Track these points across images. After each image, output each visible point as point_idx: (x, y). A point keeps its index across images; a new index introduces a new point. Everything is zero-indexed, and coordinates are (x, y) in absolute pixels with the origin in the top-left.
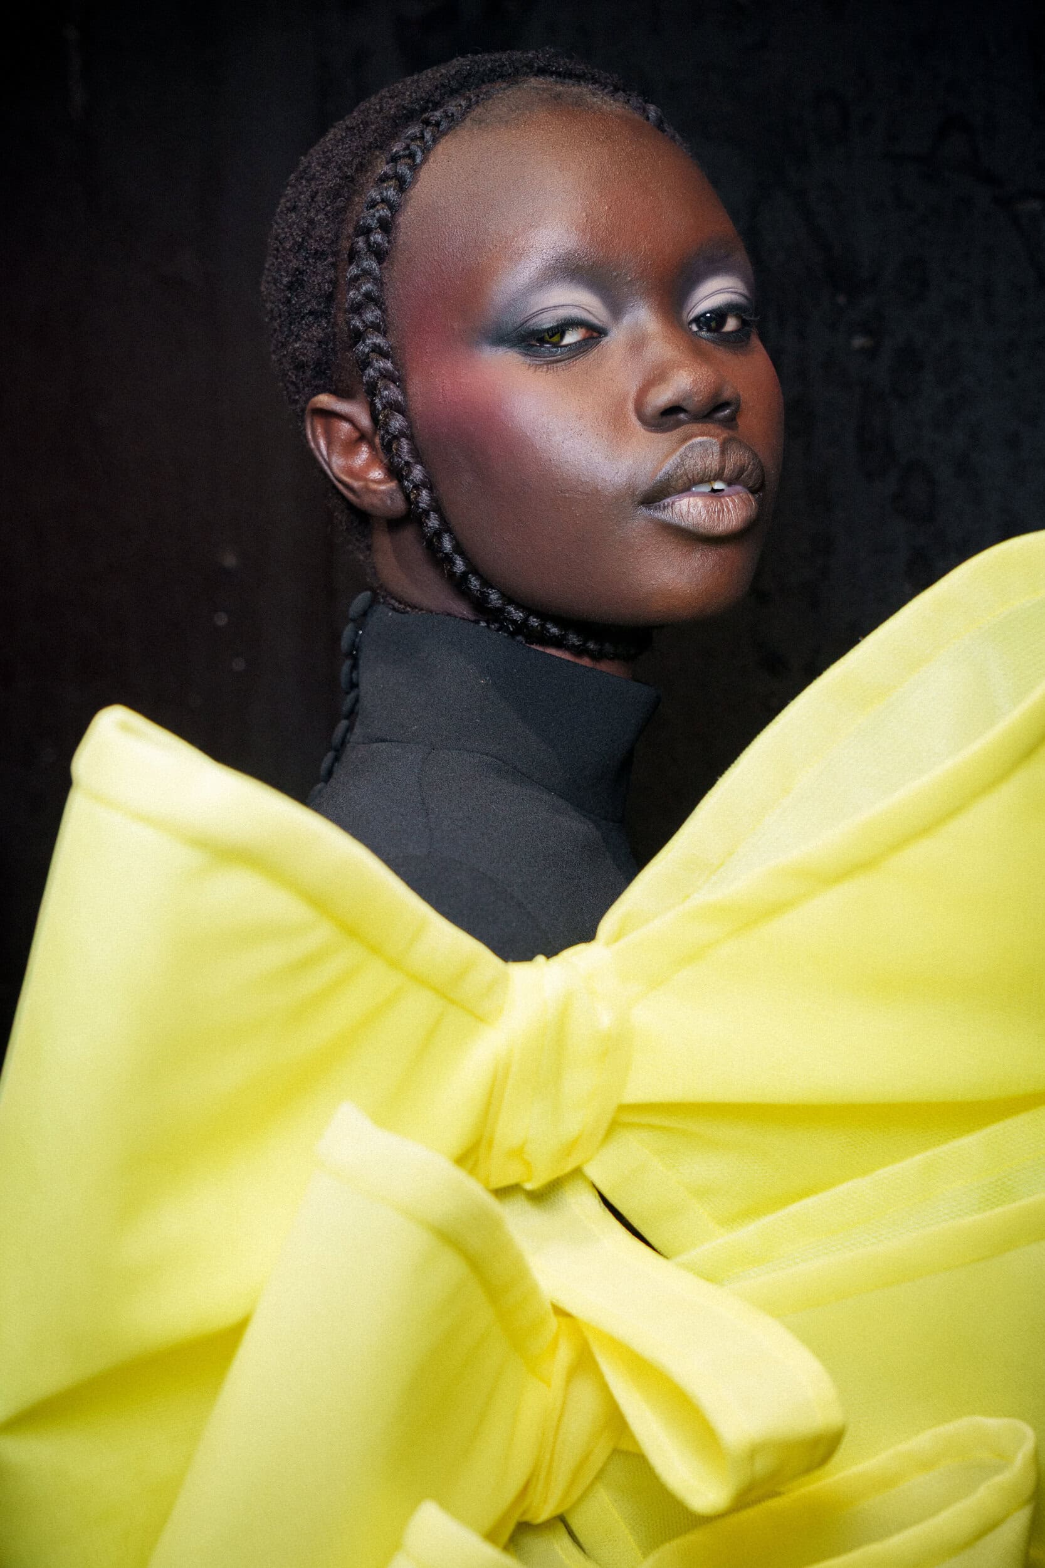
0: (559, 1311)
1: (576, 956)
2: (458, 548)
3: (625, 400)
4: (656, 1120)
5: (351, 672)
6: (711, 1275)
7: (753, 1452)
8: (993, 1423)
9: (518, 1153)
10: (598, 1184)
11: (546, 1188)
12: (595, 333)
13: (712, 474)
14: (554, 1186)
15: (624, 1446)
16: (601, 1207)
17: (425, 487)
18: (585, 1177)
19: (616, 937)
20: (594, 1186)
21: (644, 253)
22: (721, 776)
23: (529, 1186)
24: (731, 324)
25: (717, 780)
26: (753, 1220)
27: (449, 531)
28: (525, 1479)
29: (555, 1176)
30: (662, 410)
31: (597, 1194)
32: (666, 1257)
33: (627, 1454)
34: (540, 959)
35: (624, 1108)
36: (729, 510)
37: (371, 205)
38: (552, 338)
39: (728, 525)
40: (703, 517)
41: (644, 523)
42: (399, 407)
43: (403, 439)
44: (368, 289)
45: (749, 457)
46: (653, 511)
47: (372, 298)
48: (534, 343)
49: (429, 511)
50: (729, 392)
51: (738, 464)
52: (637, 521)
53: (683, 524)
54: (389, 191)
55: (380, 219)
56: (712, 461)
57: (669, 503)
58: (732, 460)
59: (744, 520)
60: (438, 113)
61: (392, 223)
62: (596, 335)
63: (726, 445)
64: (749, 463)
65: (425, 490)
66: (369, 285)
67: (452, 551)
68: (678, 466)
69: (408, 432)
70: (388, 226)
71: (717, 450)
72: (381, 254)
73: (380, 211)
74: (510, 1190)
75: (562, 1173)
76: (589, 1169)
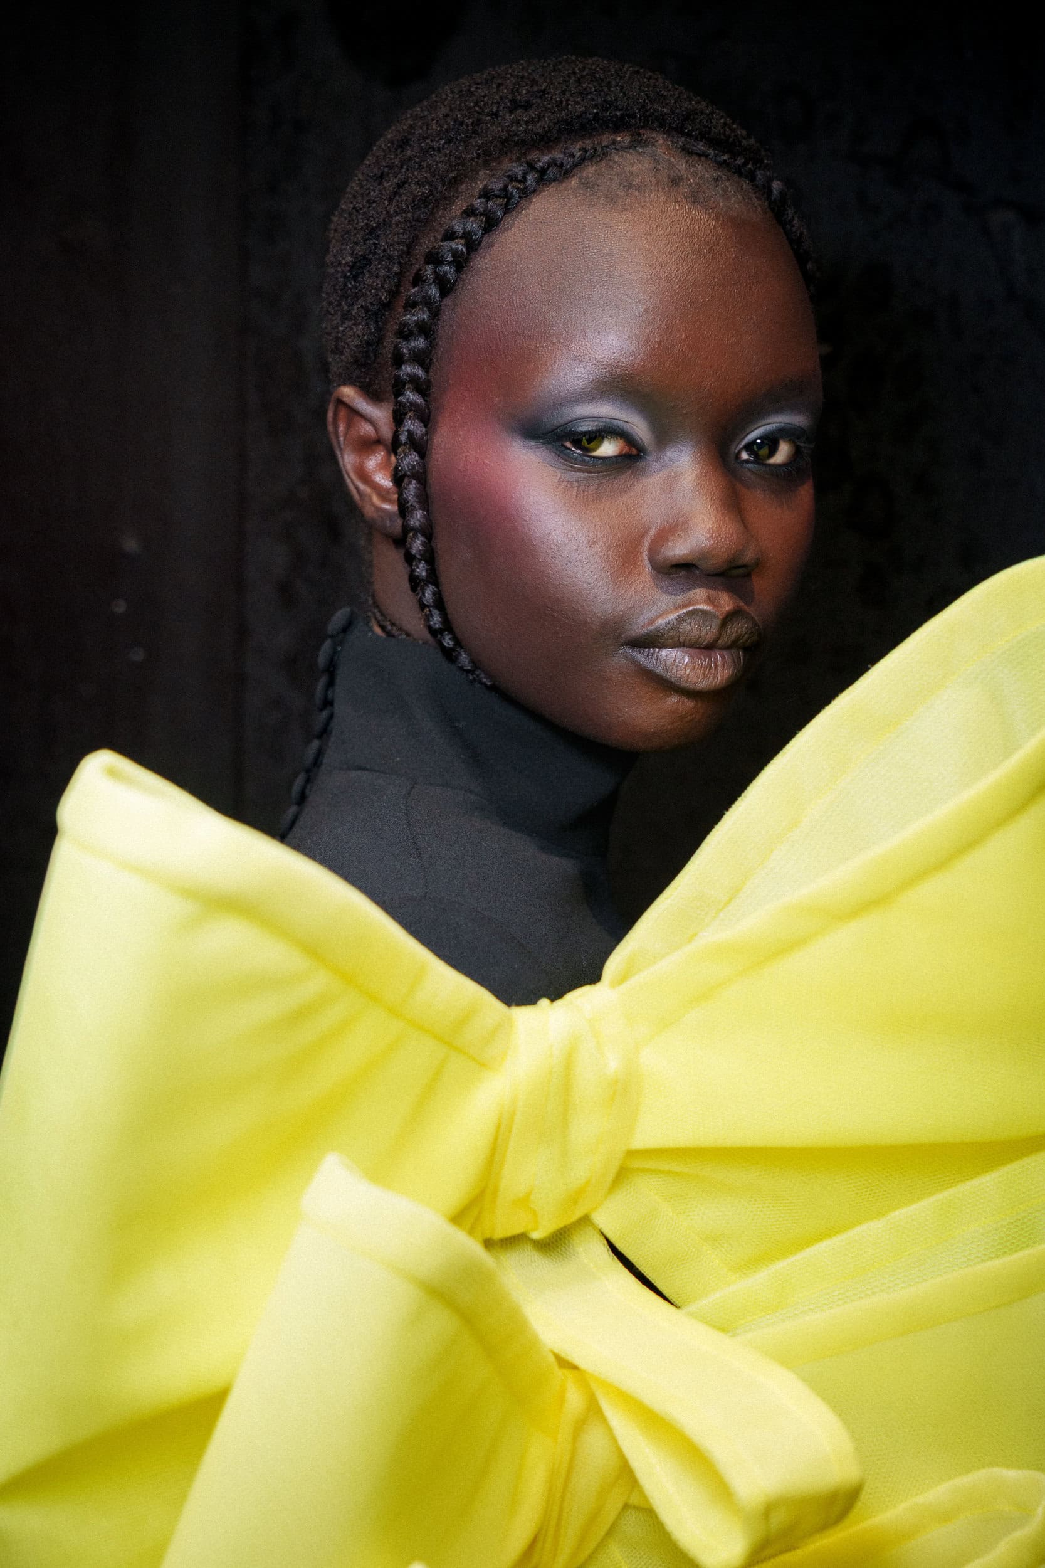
0: (564, 1363)
1: (581, 998)
2: (439, 604)
3: (643, 535)
4: (664, 1166)
5: (327, 690)
6: (725, 1326)
7: (769, 1509)
8: (1011, 1474)
9: (523, 1202)
10: (605, 1232)
11: (553, 1237)
12: (633, 454)
13: (704, 643)
14: (561, 1234)
15: (634, 1500)
16: (610, 1256)
17: (422, 534)
18: (592, 1224)
19: (623, 978)
20: (602, 1233)
22: (727, 810)
23: (536, 1235)
25: (724, 814)
26: (767, 1266)
28: (532, 1536)
29: (561, 1225)
30: (671, 564)
31: (605, 1242)
32: (676, 1306)
33: (637, 1508)
34: (544, 1002)
35: (631, 1154)
36: (716, 666)
37: (450, 236)
38: (588, 444)
39: (712, 682)
40: (688, 671)
41: (623, 661)
42: (420, 447)
43: (414, 482)
44: (424, 319)
45: (747, 628)
46: (637, 654)
47: (425, 330)
48: (568, 444)
49: (420, 560)
50: (749, 556)
51: (734, 635)
52: (619, 660)
53: (665, 675)
54: (473, 225)
55: (455, 254)
56: (709, 632)
57: (654, 652)
58: (729, 632)
59: (728, 679)
60: (546, 159)
61: (467, 260)
62: (634, 452)
63: (728, 619)
64: (746, 633)
65: (422, 538)
66: (425, 317)
67: (432, 604)
68: (672, 628)
69: (421, 476)
70: (461, 263)
71: (716, 623)
72: (446, 288)
73: (458, 245)
74: (516, 1240)
75: (571, 1221)
76: (598, 1217)
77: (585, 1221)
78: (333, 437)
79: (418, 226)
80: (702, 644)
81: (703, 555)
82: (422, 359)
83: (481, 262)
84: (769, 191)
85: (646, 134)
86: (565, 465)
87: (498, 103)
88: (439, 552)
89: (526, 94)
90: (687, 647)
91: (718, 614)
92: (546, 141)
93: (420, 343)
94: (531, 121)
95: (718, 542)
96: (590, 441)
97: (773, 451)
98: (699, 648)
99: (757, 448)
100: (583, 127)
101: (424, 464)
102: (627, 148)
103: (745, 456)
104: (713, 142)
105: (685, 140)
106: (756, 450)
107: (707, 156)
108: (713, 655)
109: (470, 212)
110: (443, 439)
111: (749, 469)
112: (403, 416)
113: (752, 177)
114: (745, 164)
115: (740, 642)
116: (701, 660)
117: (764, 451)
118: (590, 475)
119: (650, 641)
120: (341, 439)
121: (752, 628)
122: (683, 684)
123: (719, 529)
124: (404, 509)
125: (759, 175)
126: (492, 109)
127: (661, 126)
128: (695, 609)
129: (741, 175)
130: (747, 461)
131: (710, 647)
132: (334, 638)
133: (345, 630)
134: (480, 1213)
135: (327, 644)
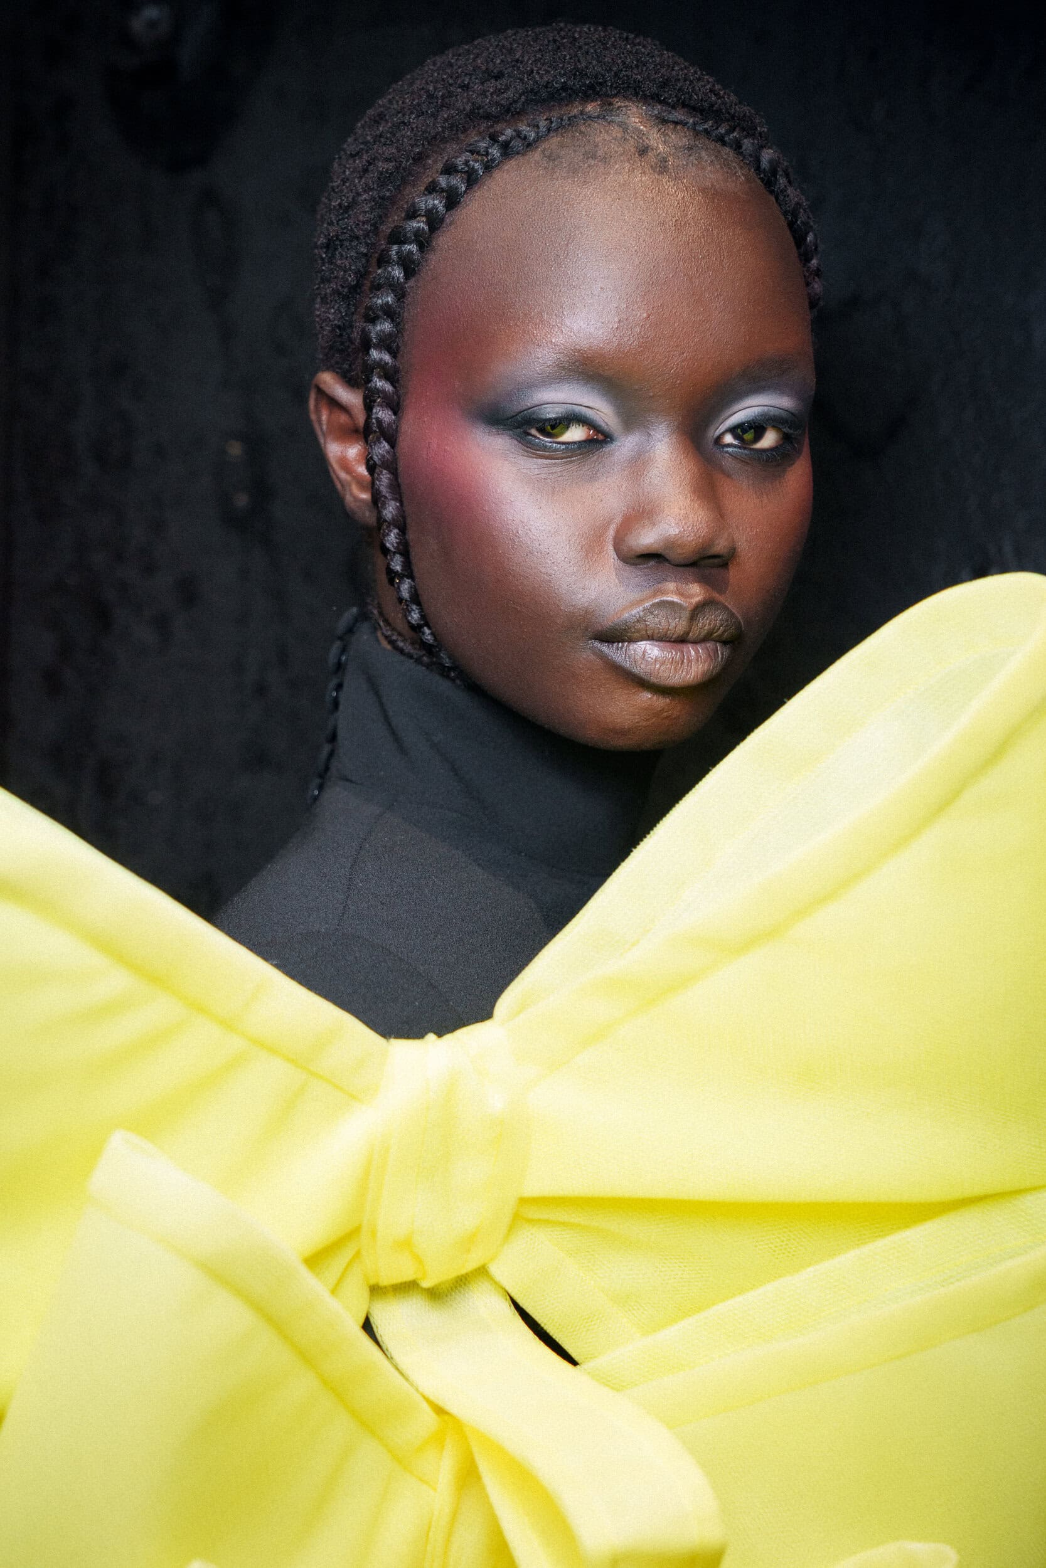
1: (472, 1034)
2: (416, 598)
3: (609, 524)
11: (445, 1287)
12: (600, 439)
13: (674, 637)
16: (511, 1311)
17: (396, 527)
18: (491, 1278)
19: (516, 1013)
21: (675, 371)
24: (769, 440)
27: (411, 576)
29: (460, 1273)
30: (639, 554)
31: (508, 1297)
36: (689, 661)
37: (412, 215)
38: (552, 430)
39: (685, 677)
40: (658, 666)
41: (592, 657)
42: (390, 436)
43: (385, 472)
44: (388, 302)
45: (722, 620)
46: (605, 648)
47: (389, 313)
48: (534, 432)
49: (394, 553)
50: (721, 546)
51: (706, 628)
52: (586, 654)
53: (634, 670)
54: (436, 202)
55: (418, 233)
56: (677, 625)
57: (623, 646)
58: (700, 625)
59: (704, 674)
60: (509, 132)
61: (429, 241)
62: (601, 437)
63: (697, 611)
64: (721, 626)
65: (396, 531)
66: (389, 299)
67: (409, 599)
68: (638, 621)
69: (391, 466)
70: (424, 242)
71: (686, 615)
72: (410, 268)
73: (420, 224)
74: (406, 1288)
75: (463, 1271)
76: (495, 1270)
77: (482, 1272)
78: (316, 426)
79: (383, 205)
80: (671, 638)
81: (671, 543)
82: (388, 343)
83: (443, 240)
84: (758, 160)
85: (618, 102)
86: (527, 452)
87: (471, 75)
88: (411, 544)
89: (500, 64)
90: (656, 641)
91: (685, 604)
92: (510, 112)
93: (386, 326)
94: (498, 92)
95: (684, 531)
96: (553, 427)
97: (759, 436)
98: (669, 641)
99: (741, 432)
100: (552, 97)
101: (394, 453)
102: (595, 118)
103: (729, 439)
104: (694, 109)
105: (662, 109)
106: (741, 433)
107: (685, 124)
108: (685, 650)
109: (432, 189)
110: (409, 427)
111: (729, 454)
112: (372, 404)
113: (737, 146)
114: (729, 132)
115: (715, 635)
116: (672, 654)
117: (749, 436)
118: (553, 461)
119: (616, 635)
120: (324, 427)
121: (727, 621)
122: (654, 680)
123: (686, 517)
124: (377, 500)
125: (747, 144)
126: (464, 80)
127: (636, 94)
128: (661, 601)
129: (724, 143)
130: (729, 445)
131: (682, 640)
132: (340, 638)
133: (350, 631)
134: (358, 1254)
135: (337, 646)
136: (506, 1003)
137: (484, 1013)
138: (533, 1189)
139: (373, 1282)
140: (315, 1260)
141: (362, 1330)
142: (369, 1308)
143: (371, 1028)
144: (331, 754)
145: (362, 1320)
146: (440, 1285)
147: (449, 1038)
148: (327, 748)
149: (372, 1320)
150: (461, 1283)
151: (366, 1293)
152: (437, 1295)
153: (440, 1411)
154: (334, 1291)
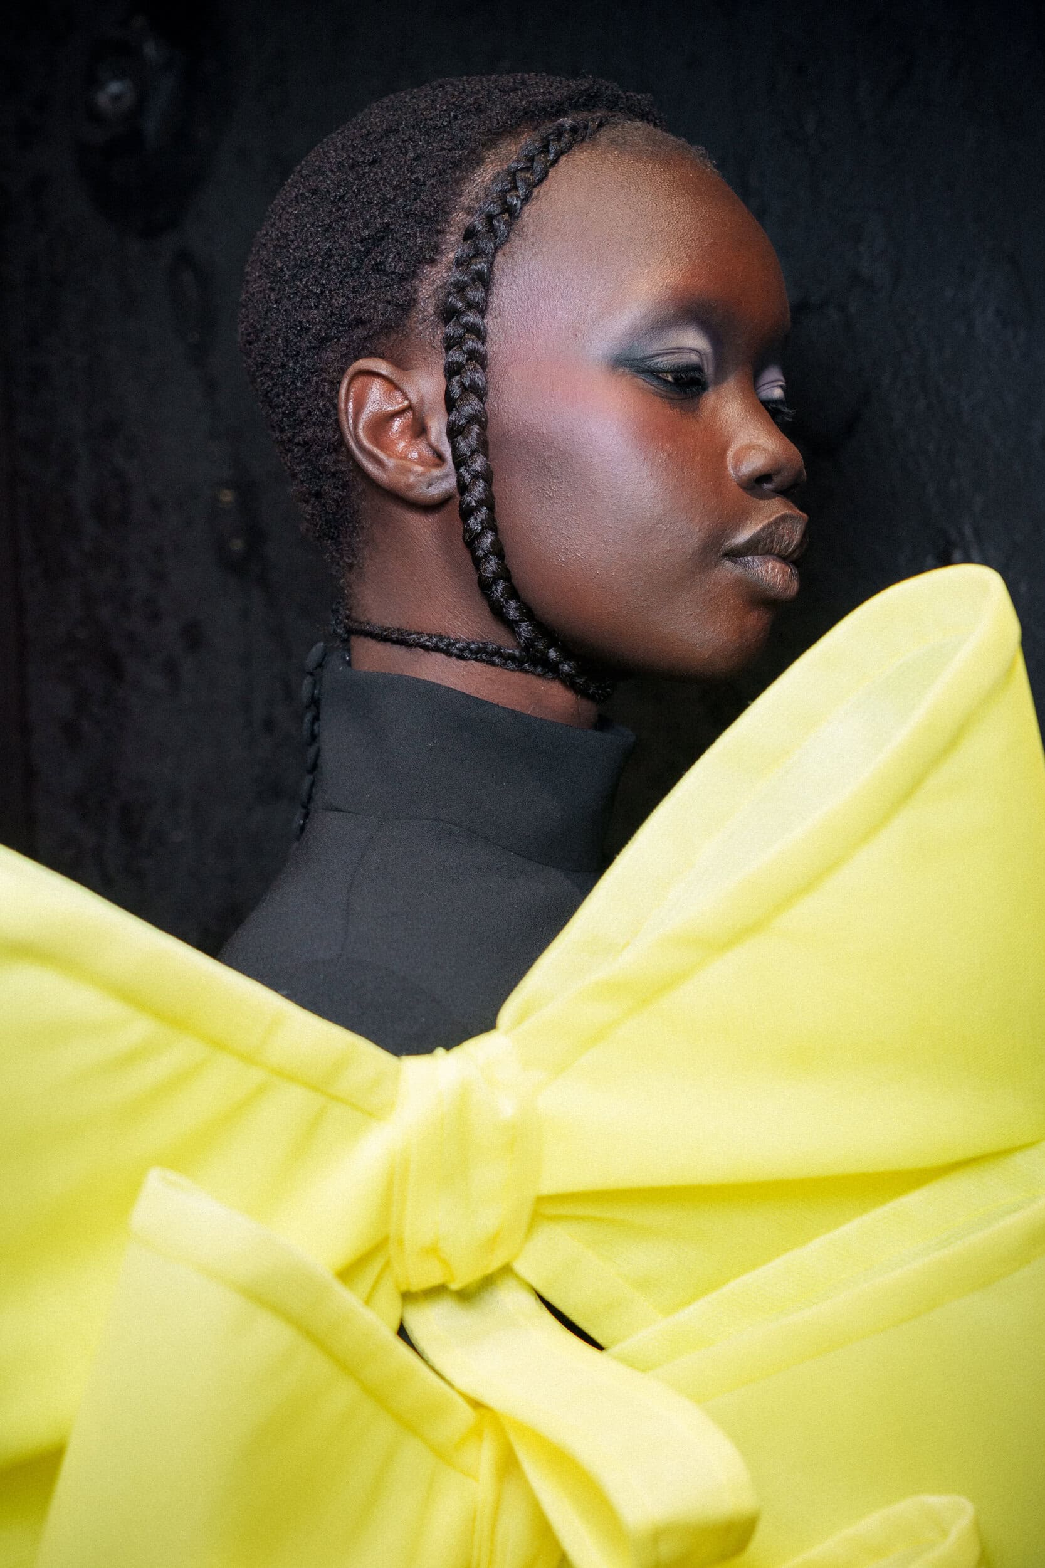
5: (313, 724)
11: (475, 1287)
14: (484, 1283)
16: (537, 1304)
18: (514, 1274)
19: (520, 1022)
23: (455, 1286)
29: (486, 1273)
31: (534, 1292)
35: (541, 1200)
42: (483, 393)
43: (476, 428)
44: (482, 268)
66: (484, 265)
69: (484, 422)
74: (436, 1292)
75: (489, 1271)
76: (519, 1267)
77: (507, 1270)
101: (485, 410)
132: (311, 674)
133: (320, 665)
134: (388, 1264)
135: (307, 681)
136: (508, 1013)
137: (488, 1024)
138: (549, 1186)
139: (404, 1288)
140: (347, 1274)
141: (398, 1337)
142: (402, 1313)
143: (382, 1047)
144: (313, 784)
145: (396, 1326)
146: (468, 1286)
147: (457, 1051)
148: (308, 779)
149: (406, 1325)
150: (488, 1283)
151: (398, 1301)
152: (467, 1296)
153: (476, 1404)
154: (368, 1301)
